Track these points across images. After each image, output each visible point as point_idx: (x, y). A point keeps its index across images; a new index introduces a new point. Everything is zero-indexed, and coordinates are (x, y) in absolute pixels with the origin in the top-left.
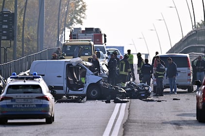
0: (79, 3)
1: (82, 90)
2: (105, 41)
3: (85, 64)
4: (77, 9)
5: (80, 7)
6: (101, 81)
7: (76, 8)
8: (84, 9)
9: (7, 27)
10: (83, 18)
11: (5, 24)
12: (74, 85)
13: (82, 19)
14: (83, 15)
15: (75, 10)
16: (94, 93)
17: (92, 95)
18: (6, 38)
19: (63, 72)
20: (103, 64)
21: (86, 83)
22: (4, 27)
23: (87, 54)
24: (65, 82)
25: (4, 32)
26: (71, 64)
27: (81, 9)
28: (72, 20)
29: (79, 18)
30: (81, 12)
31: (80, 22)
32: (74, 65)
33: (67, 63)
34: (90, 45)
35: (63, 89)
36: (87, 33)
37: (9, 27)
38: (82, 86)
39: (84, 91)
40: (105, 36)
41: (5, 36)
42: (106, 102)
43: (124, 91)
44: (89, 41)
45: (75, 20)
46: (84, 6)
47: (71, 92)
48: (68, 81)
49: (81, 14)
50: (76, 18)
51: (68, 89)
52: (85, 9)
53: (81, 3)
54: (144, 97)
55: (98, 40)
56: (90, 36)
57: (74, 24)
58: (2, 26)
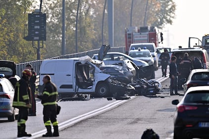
0: (169, 4)
1: (91, 88)
2: (162, 40)
3: (94, 62)
4: (167, 9)
5: (170, 7)
6: (109, 79)
7: (165, 8)
8: (173, 8)
9: (39, 27)
10: (173, 17)
11: (37, 24)
12: (83, 83)
13: (171, 19)
14: (172, 15)
15: (165, 10)
16: (103, 91)
19: (72, 70)
20: (128, 62)
21: (94, 80)
24: (75, 80)
25: (37, 33)
26: (80, 63)
27: (170, 9)
28: (162, 20)
29: (168, 17)
30: (170, 12)
31: (170, 22)
32: (83, 63)
33: (76, 62)
35: (72, 88)
36: (143, 32)
38: (92, 85)
39: (93, 89)
40: (161, 34)
42: (108, 99)
43: (133, 88)
45: (164, 20)
46: (174, 6)
47: (80, 90)
48: (77, 80)
49: (171, 14)
50: (166, 18)
51: (77, 87)
52: (175, 9)
53: (170, 3)
54: (152, 94)
55: (153, 39)
56: (145, 35)
57: (164, 23)
58: (34, 27)
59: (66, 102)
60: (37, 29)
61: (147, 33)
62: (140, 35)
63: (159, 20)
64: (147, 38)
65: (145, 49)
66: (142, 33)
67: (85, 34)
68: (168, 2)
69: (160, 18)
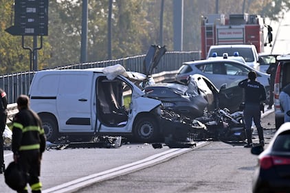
1: (124, 125)
2: (270, 40)
3: (131, 76)
6: (159, 109)
9: (34, 10)
12: (110, 115)
16: (146, 130)
17: (143, 133)
18: (32, 31)
19: (89, 92)
20: (199, 79)
21: (131, 111)
22: (29, 10)
24: (94, 109)
25: (30, 20)
28: (278, 4)
32: (110, 78)
33: (97, 76)
35: (89, 124)
36: (235, 24)
37: (39, 10)
38: (126, 119)
39: (128, 127)
40: (270, 30)
41: (31, 27)
43: (203, 126)
45: (283, 4)
47: (104, 129)
51: (99, 123)
55: (253, 37)
56: (239, 30)
57: (283, 10)
58: (25, 9)
59: (77, 150)
60: (32, 13)
61: (243, 26)
62: (230, 30)
63: (274, 4)
64: (241, 36)
65: (236, 55)
66: (233, 27)
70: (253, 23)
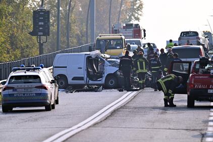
1: (101, 80)
2: (145, 36)
3: (103, 56)
4: (135, 7)
5: (138, 5)
6: (118, 72)
9: (43, 24)
10: (141, 15)
11: (41, 21)
12: (94, 75)
13: (139, 16)
15: (133, 8)
16: (112, 83)
17: (110, 84)
18: (42, 33)
22: (40, 23)
23: (119, 47)
24: (86, 73)
25: (41, 28)
26: (91, 57)
27: (138, 7)
28: (130, 17)
29: (136, 15)
30: (138, 10)
31: (137, 19)
32: (93, 57)
33: (87, 56)
34: (122, 39)
35: (83, 80)
36: (128, 28)
37: (45, 23)
38: (102, 77)
39: (103, 81)
40: (144, 31)
41: (41, 32)
42: (120, 91)
44: (121, 35)
45: (133, 17)
46: (141, 5)
47: (91, 82)
48: (88, 72)
49: (139, 12)
50: (134, 16)
51: (88, 79)
52: (142, 8)
53: (138, 2)
55: (137, 35)
56: (130, 31)
57: (133, 20)
58: (38, 23)
59: (80, 93)
60: (42, 25)
61: (132, 29)
62: (126, 32)
63: (128, 17)
64: (131, 34)
65: (133, 44)
66: (127, 30)
67: (70, 30)
68: (136, 1)
69: (128, 15)
70: (137, 28)
